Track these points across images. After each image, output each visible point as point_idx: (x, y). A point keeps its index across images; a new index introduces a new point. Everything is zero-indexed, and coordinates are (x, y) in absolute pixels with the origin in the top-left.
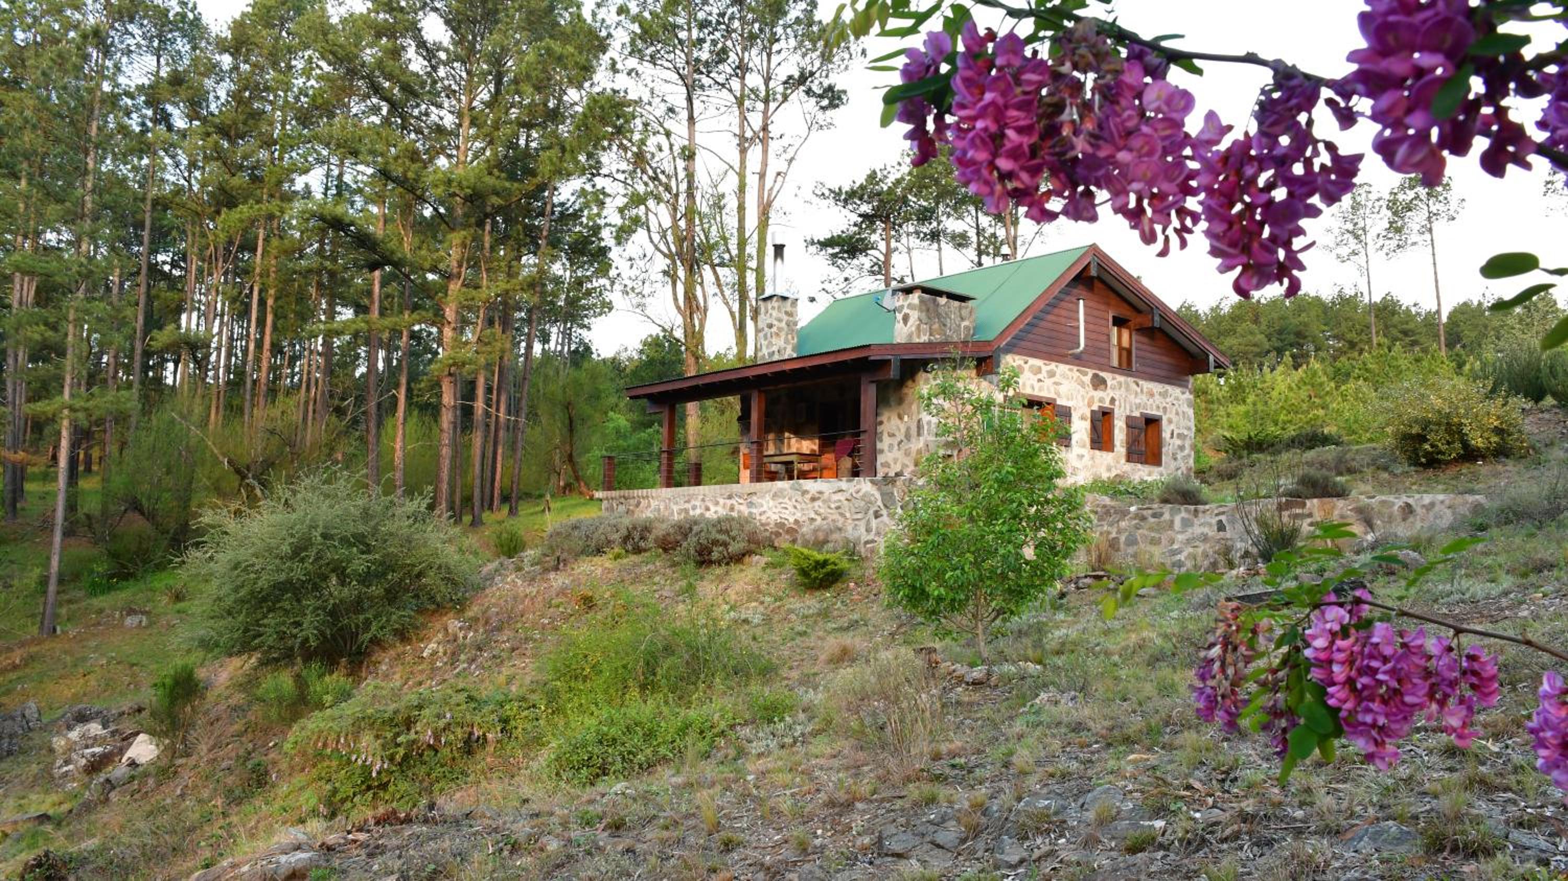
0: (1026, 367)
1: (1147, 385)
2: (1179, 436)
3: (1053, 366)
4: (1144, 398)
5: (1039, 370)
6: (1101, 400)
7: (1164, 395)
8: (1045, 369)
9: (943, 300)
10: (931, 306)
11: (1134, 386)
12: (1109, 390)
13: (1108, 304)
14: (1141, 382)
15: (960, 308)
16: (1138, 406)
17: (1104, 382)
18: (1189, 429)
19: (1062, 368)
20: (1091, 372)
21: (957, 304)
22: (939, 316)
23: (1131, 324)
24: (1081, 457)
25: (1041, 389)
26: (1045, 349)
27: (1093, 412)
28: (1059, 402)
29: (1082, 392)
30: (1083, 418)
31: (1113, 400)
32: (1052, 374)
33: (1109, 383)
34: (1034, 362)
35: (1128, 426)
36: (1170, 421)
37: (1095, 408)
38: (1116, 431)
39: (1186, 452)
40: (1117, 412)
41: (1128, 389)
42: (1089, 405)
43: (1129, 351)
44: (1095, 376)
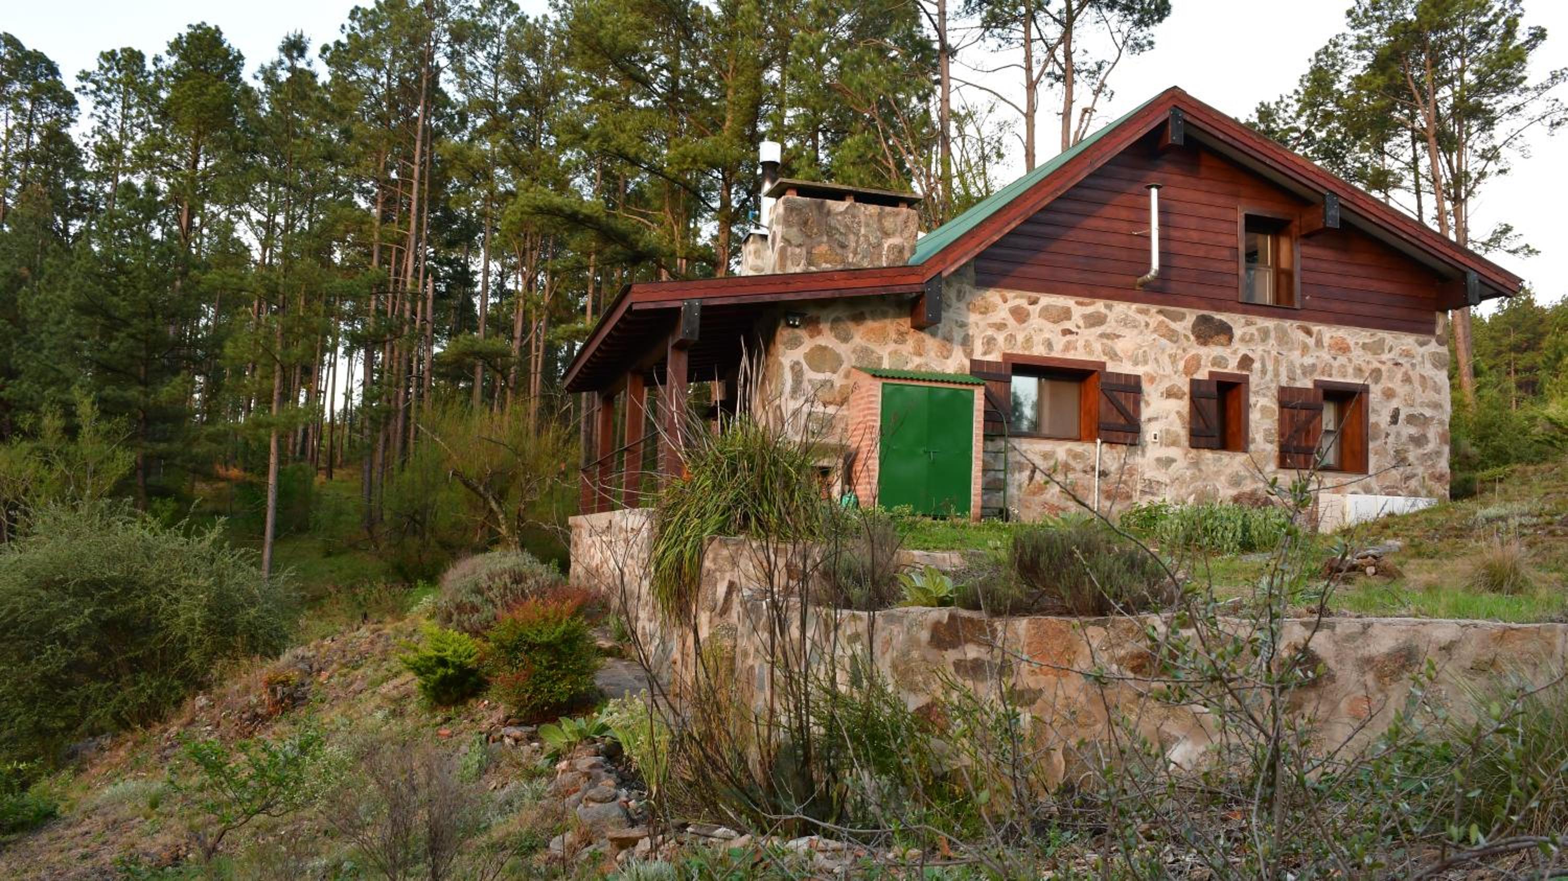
0: (1035, 310)
1: (1329, 333)
2: (1411, 419)
3: (1099, 306)
4: (1325, 356)
5: (1066, 314)
6: (1216, 361)
7: (1376, 348)
8: (1078, 312)
9: (839, 206)
10: (813, 215)
11: (1301, 336)
12: (1236, 344)
13: (1236, 196)
14: (1315, 328)
15: (881, 216)
16: (1308, 371)
17: (1226, 331)
18: (1437, 406)
19: (1121, 308)
20: (1191, 316)
21: (873, 209)
22: (830, 231)
23: (1295, 230)
24: (1168, 462)
25: (1067, 348)
26: (1075, 276)
27: (1194, 383)
28: (1111, 368)
29: (1171, 348)
30: (1170, 394)
31: (1246, 362)
32: (1095, 320)
33: (1238, 332)
34: (1046, 300)
35: (1282, 405)
36: (1389, 394)
37: (1202, 375)
38: (1255, 416)
39: (1431, 447)
40: (1254, 380)
41: (1283, 338)
42: (1187, 371)
43: (1289, 274)
44: (1203, 321)
